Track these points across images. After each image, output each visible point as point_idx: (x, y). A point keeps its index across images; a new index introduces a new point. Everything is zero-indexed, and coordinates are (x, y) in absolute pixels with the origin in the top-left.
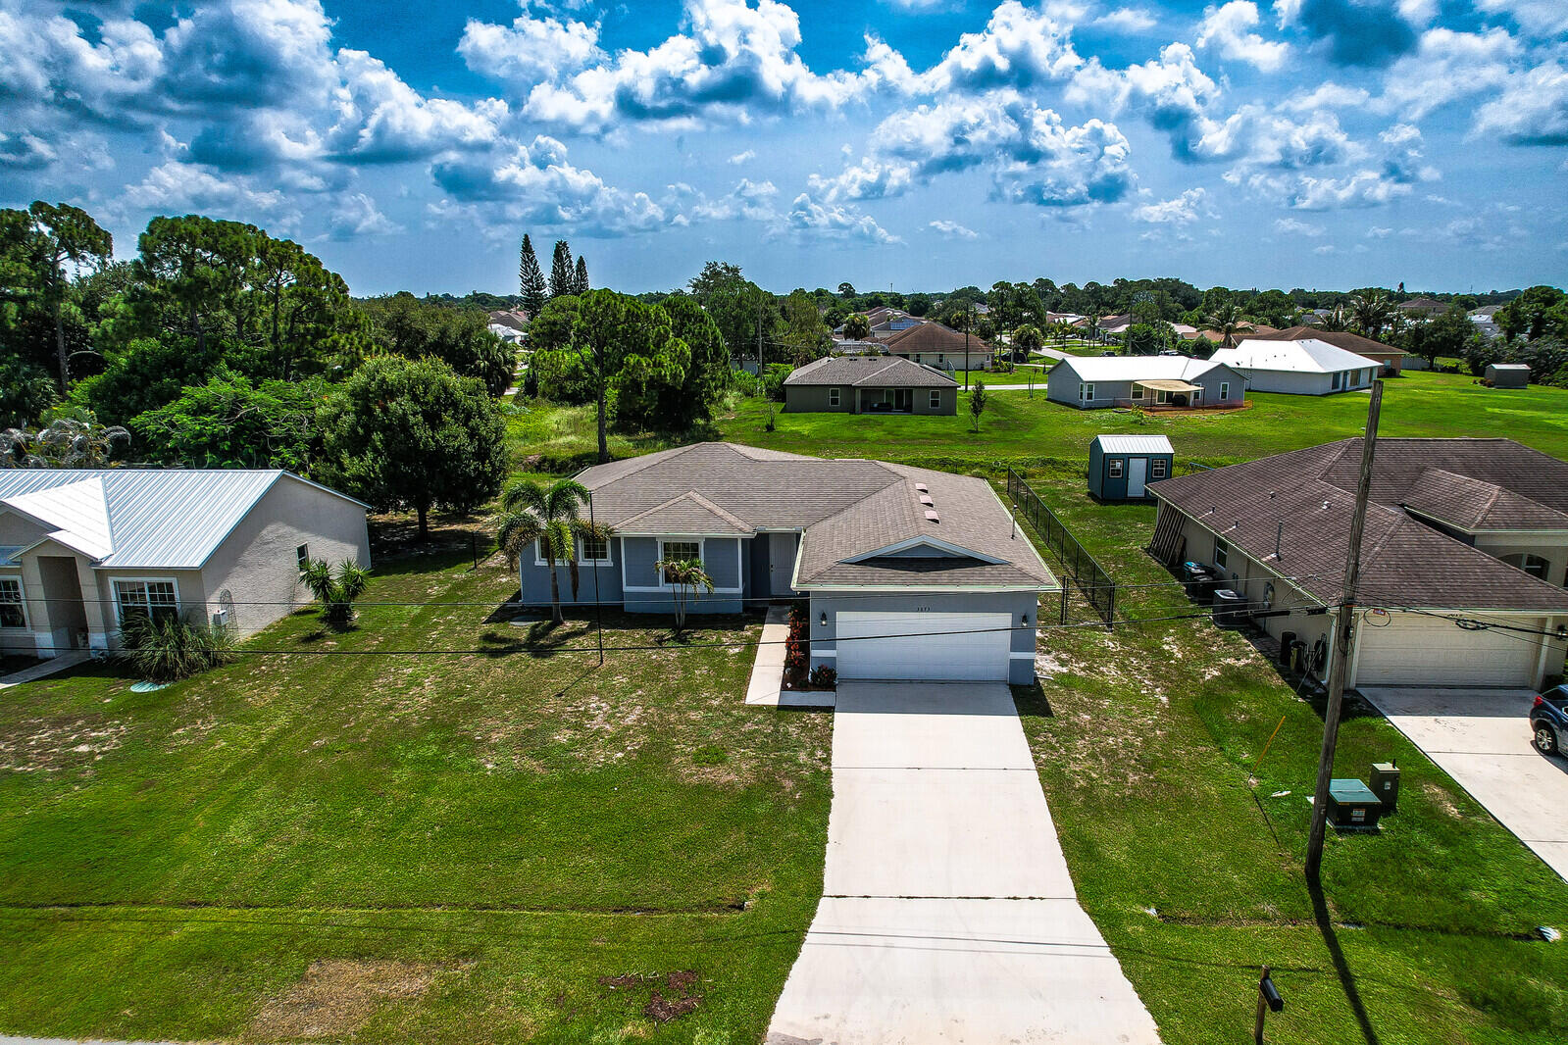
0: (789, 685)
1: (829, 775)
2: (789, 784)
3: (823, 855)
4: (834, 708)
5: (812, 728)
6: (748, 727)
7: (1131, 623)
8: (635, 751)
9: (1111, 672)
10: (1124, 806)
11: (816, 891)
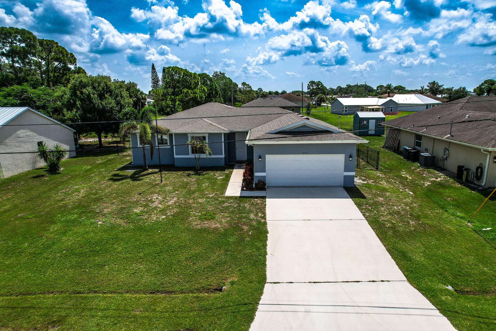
0: (245, 189)
1: (265, 223)
2: (246, 228)
3: (265, 261)
4: (266, 197)
5: (256, 205)
6: (226, 205)
7: (386, 168)
8: (171, 215)
9: (384, 184)
10: (412, 235)
11: (263, 280)
